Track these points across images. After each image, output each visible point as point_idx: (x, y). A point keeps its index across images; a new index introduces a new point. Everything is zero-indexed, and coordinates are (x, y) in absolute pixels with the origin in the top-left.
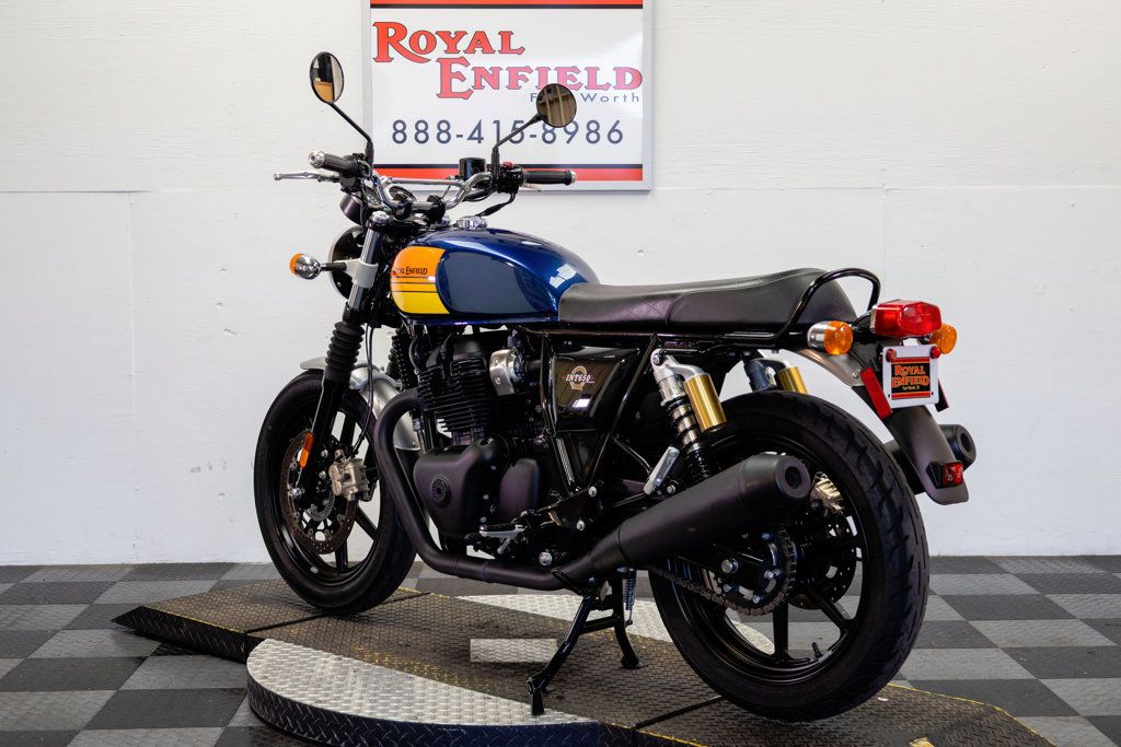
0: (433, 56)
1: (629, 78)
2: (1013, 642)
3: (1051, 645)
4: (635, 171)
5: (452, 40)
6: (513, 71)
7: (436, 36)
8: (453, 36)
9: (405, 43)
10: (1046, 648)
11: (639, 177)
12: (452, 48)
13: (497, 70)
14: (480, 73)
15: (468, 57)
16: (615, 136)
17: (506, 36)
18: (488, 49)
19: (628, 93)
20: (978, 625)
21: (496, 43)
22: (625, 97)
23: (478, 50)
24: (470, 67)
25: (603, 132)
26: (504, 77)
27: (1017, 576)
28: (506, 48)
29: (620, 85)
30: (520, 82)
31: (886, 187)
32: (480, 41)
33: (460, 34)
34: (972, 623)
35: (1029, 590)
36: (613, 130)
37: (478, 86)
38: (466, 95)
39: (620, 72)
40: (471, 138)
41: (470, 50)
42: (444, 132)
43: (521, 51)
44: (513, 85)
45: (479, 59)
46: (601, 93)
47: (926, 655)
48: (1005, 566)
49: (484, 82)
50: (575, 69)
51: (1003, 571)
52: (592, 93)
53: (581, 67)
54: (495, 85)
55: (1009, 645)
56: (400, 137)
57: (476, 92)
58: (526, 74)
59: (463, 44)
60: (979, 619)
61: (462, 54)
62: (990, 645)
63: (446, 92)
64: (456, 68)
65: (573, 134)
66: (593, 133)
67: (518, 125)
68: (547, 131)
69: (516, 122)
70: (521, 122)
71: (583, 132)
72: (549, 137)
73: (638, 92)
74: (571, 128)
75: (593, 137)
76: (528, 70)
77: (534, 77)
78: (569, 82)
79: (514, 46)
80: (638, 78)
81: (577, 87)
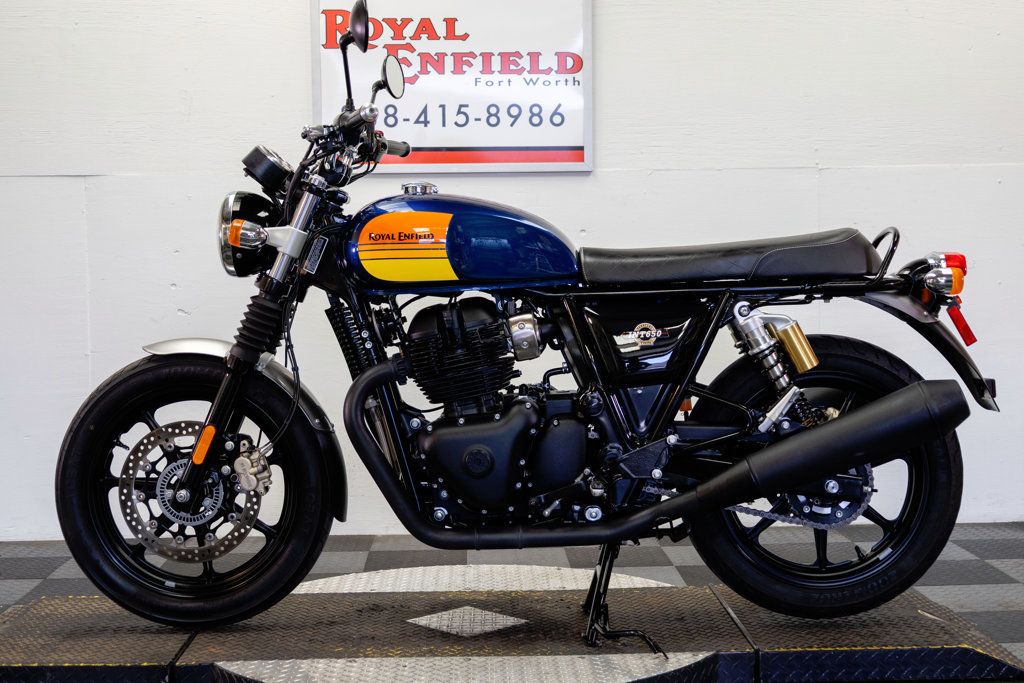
0: (380, 42)
1: (570, 63)
3: (1000, 609)
4: (577, 152)
5: (397, 27)
6: (458, 57)
7: (383, 23)
8: (399, 23)
10: (995, 613)
11: (581, 159)
12: (398, 35)
13: (442, 55)
14: (425, 58)
15: (413, 43)
16: (557, 119)
17: (450, 23)
18: (433, 36)
19: (570, 77)
21: (441, 29)
22: (566, 81)
23: (424, 36)
24: (416, 53)
25: (546, 115)
26: (449, 62)
28: (451, 34)
29: (562, 69)
30: (465, 68)
31: (820, 167)
32: (426, 27)
33: (406, 21)
36: (555, 113)
37: (424, 71)
38: (415, 80)
39: (561, 57)
40: (417, 122)
41: (416, 36)
42: (392, 116)
43: (465, 37)
44: (458, 70)
45: (424, 45)
46: (543, 77)
49: (430, 68)
50: (518, 54)
52: (534, 77)
53: (524, 53)
57: (422, 78)
58: (470, 59)
59: (409, 31)
61: (408, 40)
65: (516, 118)
66: (536, 116)
67: (463, 109)
68: (491, 115)
69: (461, 106)
70: (467, 106)
71: (526, 115)
72: (493, 120)
73: (579, 76)
74: (514, 111)
75: (536, 120)
76: (472, 55)
77: (478, 62)
78: (512, 67)
79: (459, 32)
80: (579, 63)
81: (520, 72)
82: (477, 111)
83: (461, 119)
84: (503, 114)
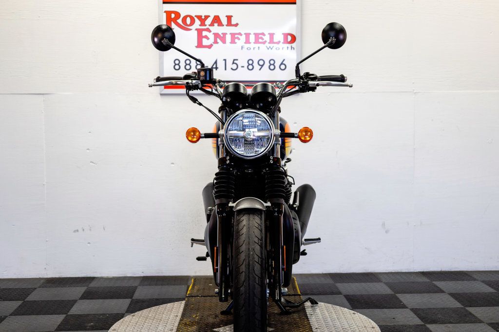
0: (193, 27)
1: (289, 38)
2: (491, 319)
5: (202, 20)
6: (233, 35)
7: (196, 18)
8: (203, 17)
9: (180, 21)
12: (203, 24)
13: (225, 34)
14: (216, 35)
15: (211, 28)
16: (283, 67)
17: (229, 18)
18: (220, 24)
19: (289, 45)
20: (472, 310)
21: (224, 21)
22: (288, 48)
23: (216, 25)
24: (212, 33)
25: (277, 65)
26: (228, 38)
27: (483, 282)
28: (229, 23)
29: (286, 41)
30: (236, 40)
31: (415, 92)
32: (217, 20)
33: (207, 17)
34: (467, 308)
35: (491, 290)
36: (282, 64)
37: (216, 42)
38: (210, 47)
39: (286, 35)
41: (212, 24)
43: (236, 25)
44: (233, 42)
45: (216, 29)
46: (275, 45)
47: (449, 327)
48: (475, 276)
49: (218, 40)
50: (263, 34)
51: (475, 280)
52: (271, 45)
53: (266, 33)
54: (224, 42)
55: (490, 322)
56: (177, 67)
57: (215, 45)
58: (239, 36)
59: (208, 22)
60: (471, 306)
61: (207, 27)
62: (481, 322)
63: (200, 45)
64: (204, 33)
65: (262, 66)
66: (272, 65)
67: (235, 62)
68: (249, 65)
69: (234, 60)
70: (237, 60)
71: (267, 64)
72: (250, 67)
73: (294, 45)
74: (261, 63)
75: (272, 67)
76: (240, 34)
77: (243, 38)
78: (260, 40)
79: (233, 22)
80: (294, 39)
81: (264, 43)
82: (242, 62)
83: (234, 66)
84: (255, 64)
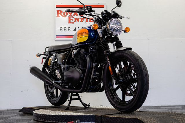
0: (67, 16)
5: (70, 13)
6: (82, 19)
7: (68, 13)
9: (62, 14)
13: (78, 19)
14: (76, 19)
15: (73, 16)
21: (78, 14)
23: (75, 15)
26: (80, 20)
37: (75, 21)
38: (73, 23)
40: (74, 30)
42: (69, 29)
44: (82, 21)
45: (75, 17)
49: (76, 21)
54: (78, 21)
56: (61, 30)
61: (72, 16)
64: (71, 18)
